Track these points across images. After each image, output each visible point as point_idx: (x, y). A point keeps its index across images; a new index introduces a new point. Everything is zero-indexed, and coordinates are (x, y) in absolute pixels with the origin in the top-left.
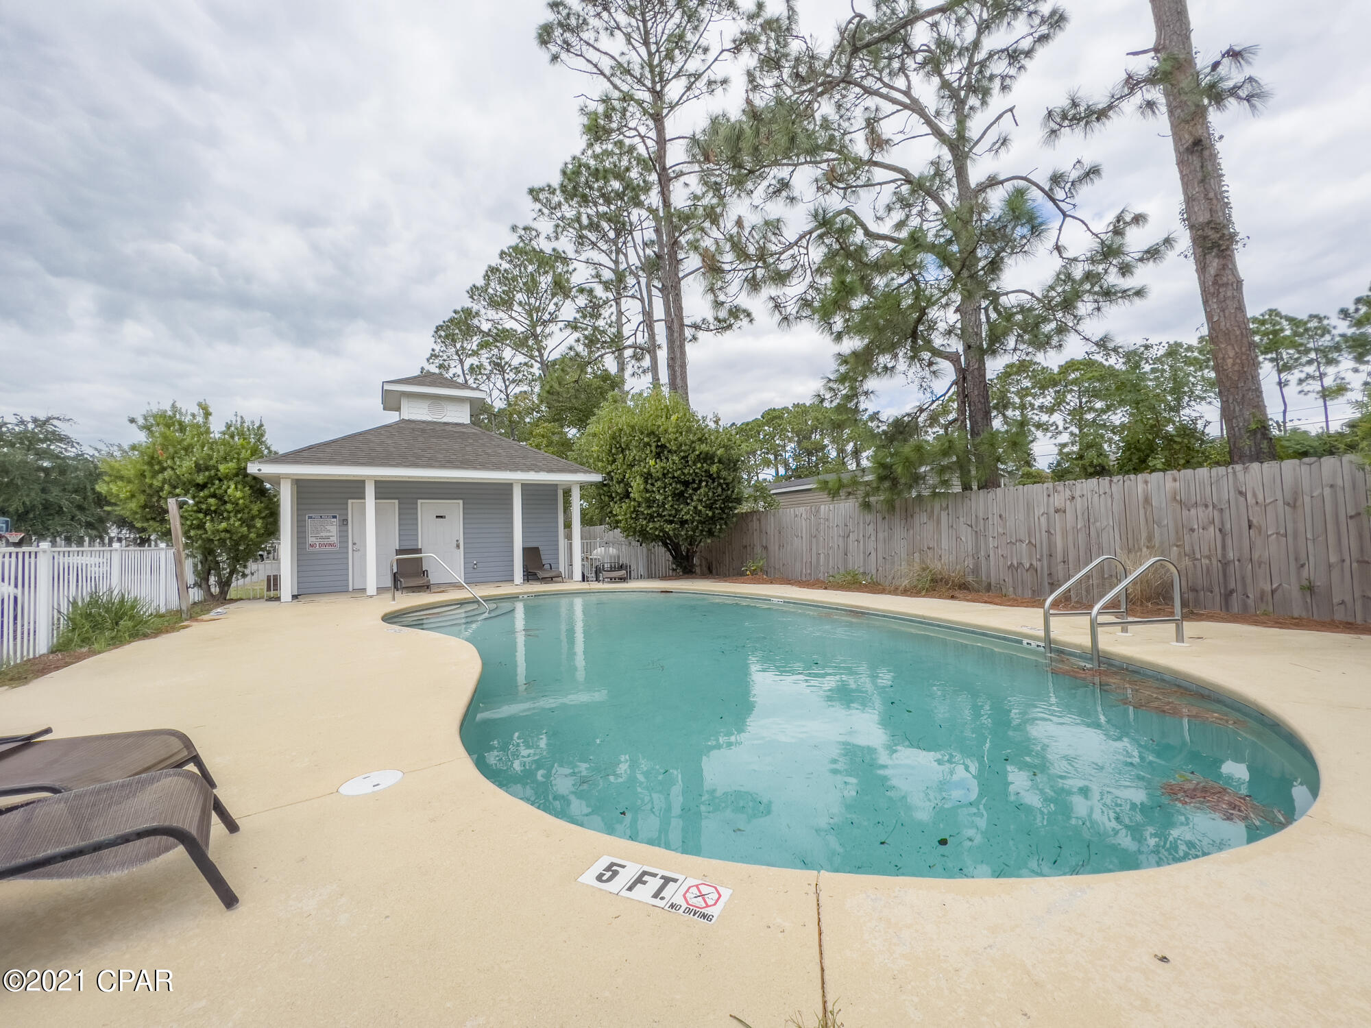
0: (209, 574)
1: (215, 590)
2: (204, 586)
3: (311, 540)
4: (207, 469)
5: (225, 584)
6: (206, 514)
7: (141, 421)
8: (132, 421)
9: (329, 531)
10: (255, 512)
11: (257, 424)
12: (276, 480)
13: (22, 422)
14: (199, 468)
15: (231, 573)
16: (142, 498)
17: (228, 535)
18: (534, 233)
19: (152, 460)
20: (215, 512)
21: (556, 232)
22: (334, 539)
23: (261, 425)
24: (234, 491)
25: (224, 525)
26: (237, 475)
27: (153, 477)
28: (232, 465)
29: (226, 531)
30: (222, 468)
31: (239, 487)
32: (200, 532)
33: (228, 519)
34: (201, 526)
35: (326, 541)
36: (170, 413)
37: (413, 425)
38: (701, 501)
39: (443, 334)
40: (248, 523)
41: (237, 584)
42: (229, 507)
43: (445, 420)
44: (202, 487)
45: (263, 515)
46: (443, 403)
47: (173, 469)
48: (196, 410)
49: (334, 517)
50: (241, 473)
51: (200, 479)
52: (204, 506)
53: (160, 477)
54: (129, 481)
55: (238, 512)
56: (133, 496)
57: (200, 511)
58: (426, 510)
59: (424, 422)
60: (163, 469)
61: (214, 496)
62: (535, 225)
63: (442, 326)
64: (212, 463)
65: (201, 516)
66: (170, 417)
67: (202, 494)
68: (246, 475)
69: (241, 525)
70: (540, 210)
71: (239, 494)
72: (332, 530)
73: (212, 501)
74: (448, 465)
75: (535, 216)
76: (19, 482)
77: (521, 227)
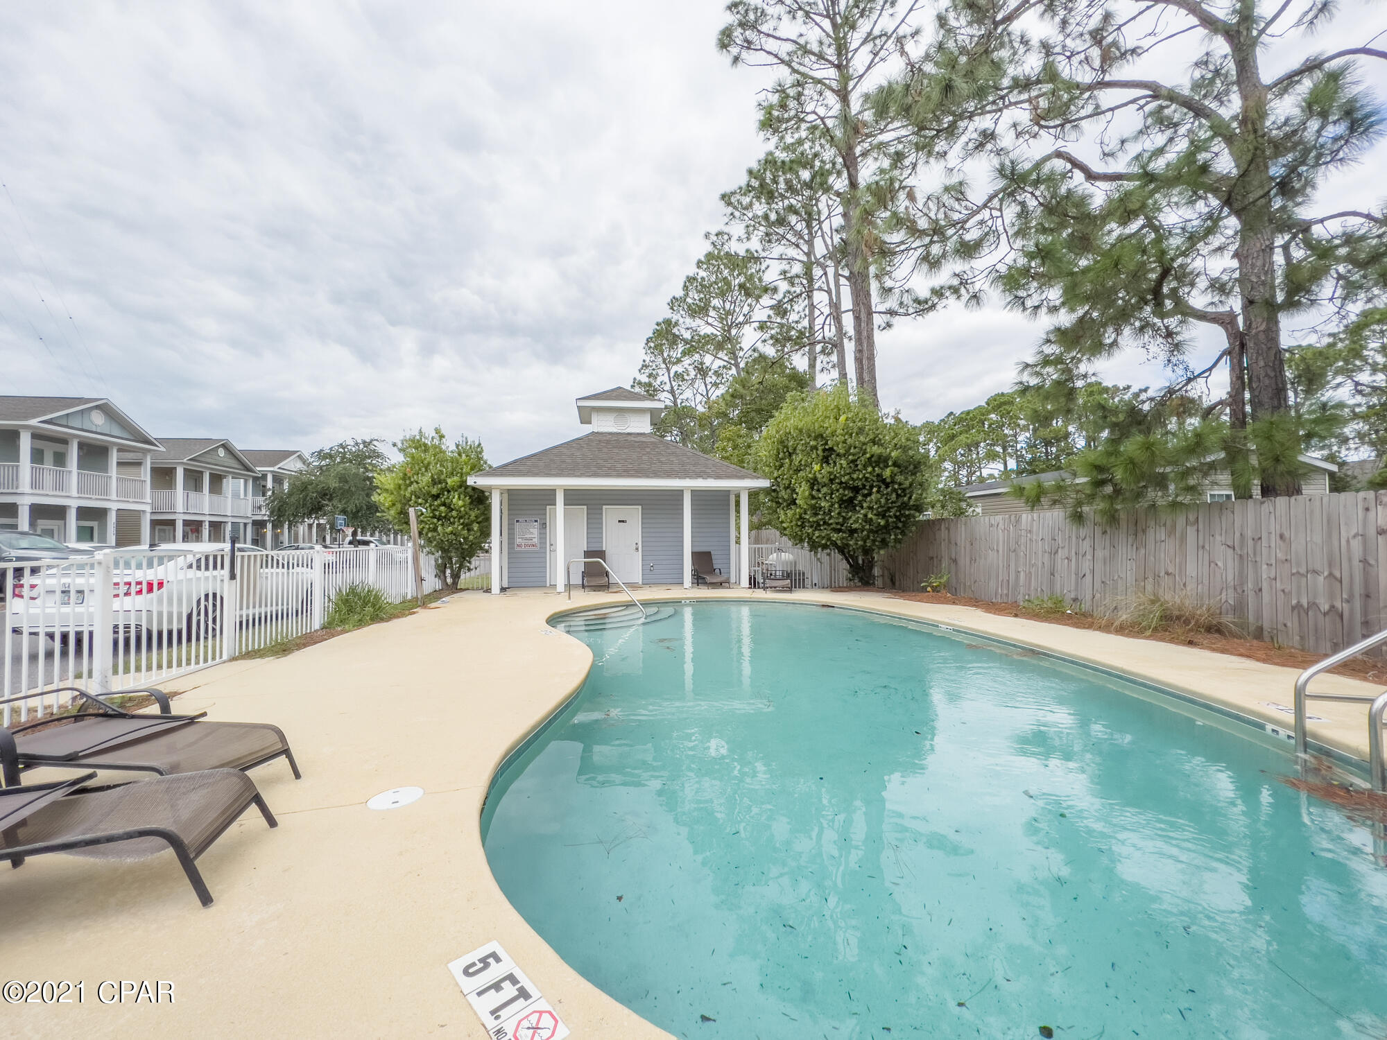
0: (445, 567)
1: (449, 580)
2: (442, 577)
3: (518, 541)
4: (440, 483)
5: (456, 576)
6: (439, 520)
7: (400, 445)
8: (394, 445)
9: (532, 533)
10: (472, 518)
11: (477, 444)
12: (490, 488)
13: (357, 444)
14: (434, 482)
15: (460, 568)
16: (399, 506)
17: (454, 537)
18: (726, 237)
19: (405, 477)
20: (445, 517)
21: (748, 233)
22: (536, 541)
23: (480, 444)
24: (458, 501)
25: (450, 529)
26: (460, 487)
27: (406, 489)
28: (456, 479)
29: (452, 533)
30: (449, 481)
31: (462, 496)
32: (435, 534)
33: (454, 523)
34: (435, 530)
35: (530, 542)
36: (418, 437)
37: (600, 437)
38: (871, 508)
39: (652, 345)
40: (467, 527)
41: (465, 577)
42: (454, 513)
43: (629, 430)
44: (436, 497)
45: (480, 519)
46: (627, 415)
47: (417, 483)
48: (433, 434)
49: (536, 521)
50: (463, 484)
51: (434, 491)
52: (437, 513)
53: (409, 489)
54: (392, 493)
55: (461, 518)
56: (394, 505)
57: (434, 517)
58: (610, 514)
59: (610, 434)
60: (412, 483)
61: (444, 504)
62: (726, 229)
63: (651, 338)
64: (443, 477)
65: (435, 520)
66: (418, 441)
67: (436, 503)
68: (467, 487)
69: (463, 529)
70: (732, 214)
71: (461, 503)
72: (534, 532)
73: (442, 508)
74: (625, 474)
75: (727, 220)
76: (353, 489)
77: (714, 233)
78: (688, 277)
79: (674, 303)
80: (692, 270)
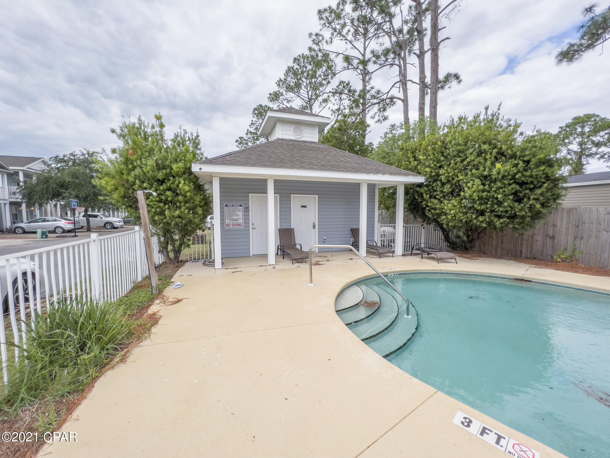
0: (168, 244)
1: (172, 255)
2: (165, 253)
3: (227, 221)
4: (164, 168)
5: (177, 252)
6: (165, 204)
7: (118, 131)
8: (113, 131)
9: (238, 215)
10: (197, 202)
11: (195, 135)
12: (211, 176)
14: (159, 167)
15: (181, 245)
16: (122, 190)
17: (180, 220)
18: (321, 38)
19: (127, 161)
20: (171, 202)
21: (331, 38)
22: (241, 221)
23: (198, 136)
24: (184, 186)
25: (177, 212)
26: (184, 173)
27: (129, 174)
28: (181, 165)
29: (179, 217)
30: (175, 167)
31: (187, 182)
32: (162, 217)
33: (180, 207)
34: (162, 213)
35: (236, 222)
36: (137, 125)
37: (285, 142)
40: (193, 209)
41: (185, 253)
42: (180, 198)
43: (303, 139)
44: (161, 182)
45: (202, 204)
46: (302, 127)
47: (141, 168)
48: (154, 121)
49: (241, 206)
50: (188, 171)
51: (160, 175)
52: (163, 198)
53: (133, 174)
54: (113, 177)
55: (186, 202)
56: (116, 189)
57: (160, 201)
59: (291, 140)
60: (134, 168)
61: (169, 189)
62: (321, 33)
64: (167, 163)
65: (162, 205)
66: (138, 129)
67: (161, 188)
68: (191, 173)
69: (189, 213)
70: (324, 24)
71: (187, 188)
72: (240, 214)
73: (169, 193)
75: (321, 28)
76: (83, 183)
77: (314, 34)
78: (288, 67)
79: (280, 83)
80: (291, 64)
